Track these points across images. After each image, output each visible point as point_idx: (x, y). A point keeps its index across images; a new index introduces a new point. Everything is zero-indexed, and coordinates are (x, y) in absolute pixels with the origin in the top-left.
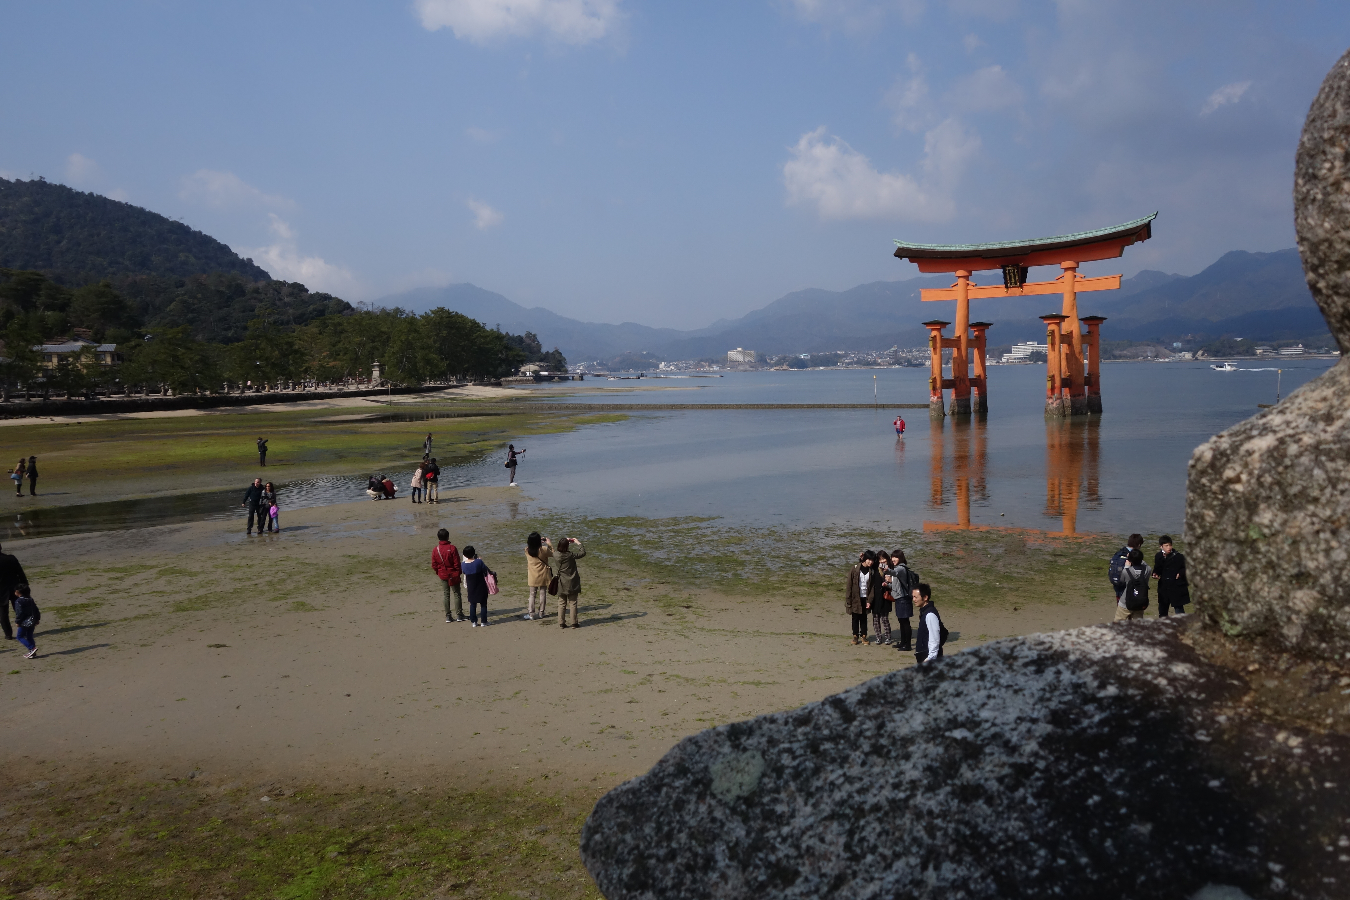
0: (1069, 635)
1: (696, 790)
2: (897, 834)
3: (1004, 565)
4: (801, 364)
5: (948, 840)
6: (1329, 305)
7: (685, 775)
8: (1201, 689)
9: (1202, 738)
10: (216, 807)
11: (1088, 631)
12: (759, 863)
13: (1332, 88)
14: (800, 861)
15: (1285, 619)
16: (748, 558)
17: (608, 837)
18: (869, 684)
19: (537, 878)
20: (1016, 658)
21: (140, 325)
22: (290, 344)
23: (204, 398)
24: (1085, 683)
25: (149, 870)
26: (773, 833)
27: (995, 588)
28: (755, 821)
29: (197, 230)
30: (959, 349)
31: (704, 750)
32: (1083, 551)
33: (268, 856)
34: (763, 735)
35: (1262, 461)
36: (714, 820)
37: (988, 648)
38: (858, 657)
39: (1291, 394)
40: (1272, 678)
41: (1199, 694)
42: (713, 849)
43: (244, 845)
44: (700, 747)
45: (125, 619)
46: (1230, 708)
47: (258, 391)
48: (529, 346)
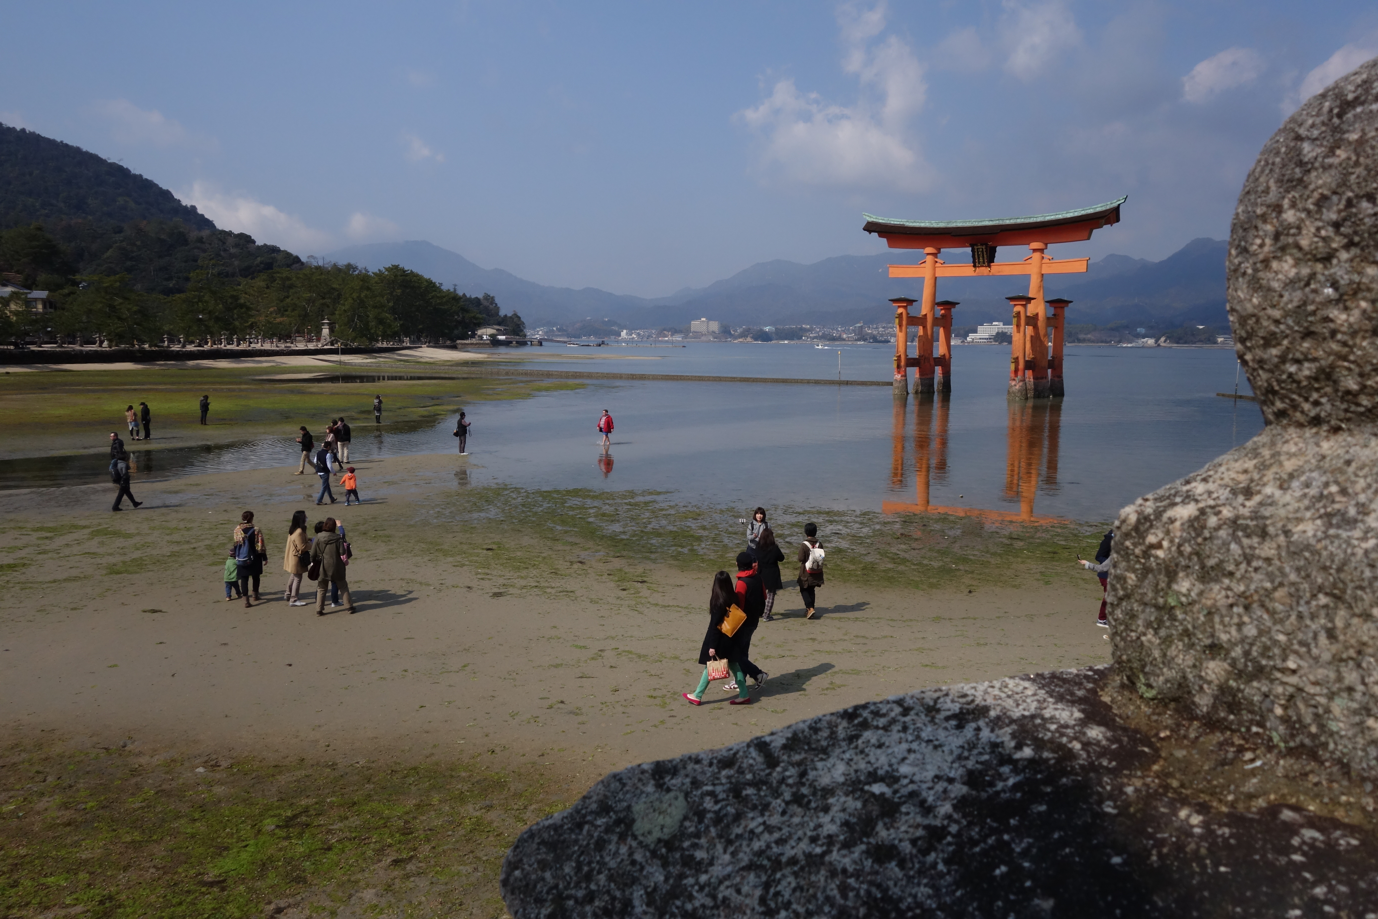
0: (993, 687)
1: (618, 830)
2: (811, 891)
3: (961, 548)
4: (766, 337)
5: (859, 903)
6: (1255, 378)
7: (608, 813)
8: (1113, 756)
9: (1109, 810)
10: (149, 778)
11: (1011, 683)
12: (676, 911)
13: (1267, 163)
14: (716, 912)
15: (1197, 688)
16: (705, 533)
17: (528, 874)
18: (794, 728)
19: (481, 854)
20: (938, 711)
21: (75, 271)
22: (235, 298)
23: (143, 351)
24: (1002, 743)
25: (76, 842)
26: (690, 881)
27: (950, 571)
28: (674, 867)
29: (137, 172)
30: (925, 327)
31: (627, 788)
32: (1038, 535)
33: (203, 828)
34: (687, 776)
35: (1183, 530)
36: (633, 863)
37: (912, 697)
38: (812, 636)
39: (1217, 460)
40: (1182, 747)
41: (1110, 761)
42: (631, 894)
43: (178, 817)
44: (624, 785)
45: (55, 581)
46: (1140, 777)
47: (200, 345)
48: (486, 308)
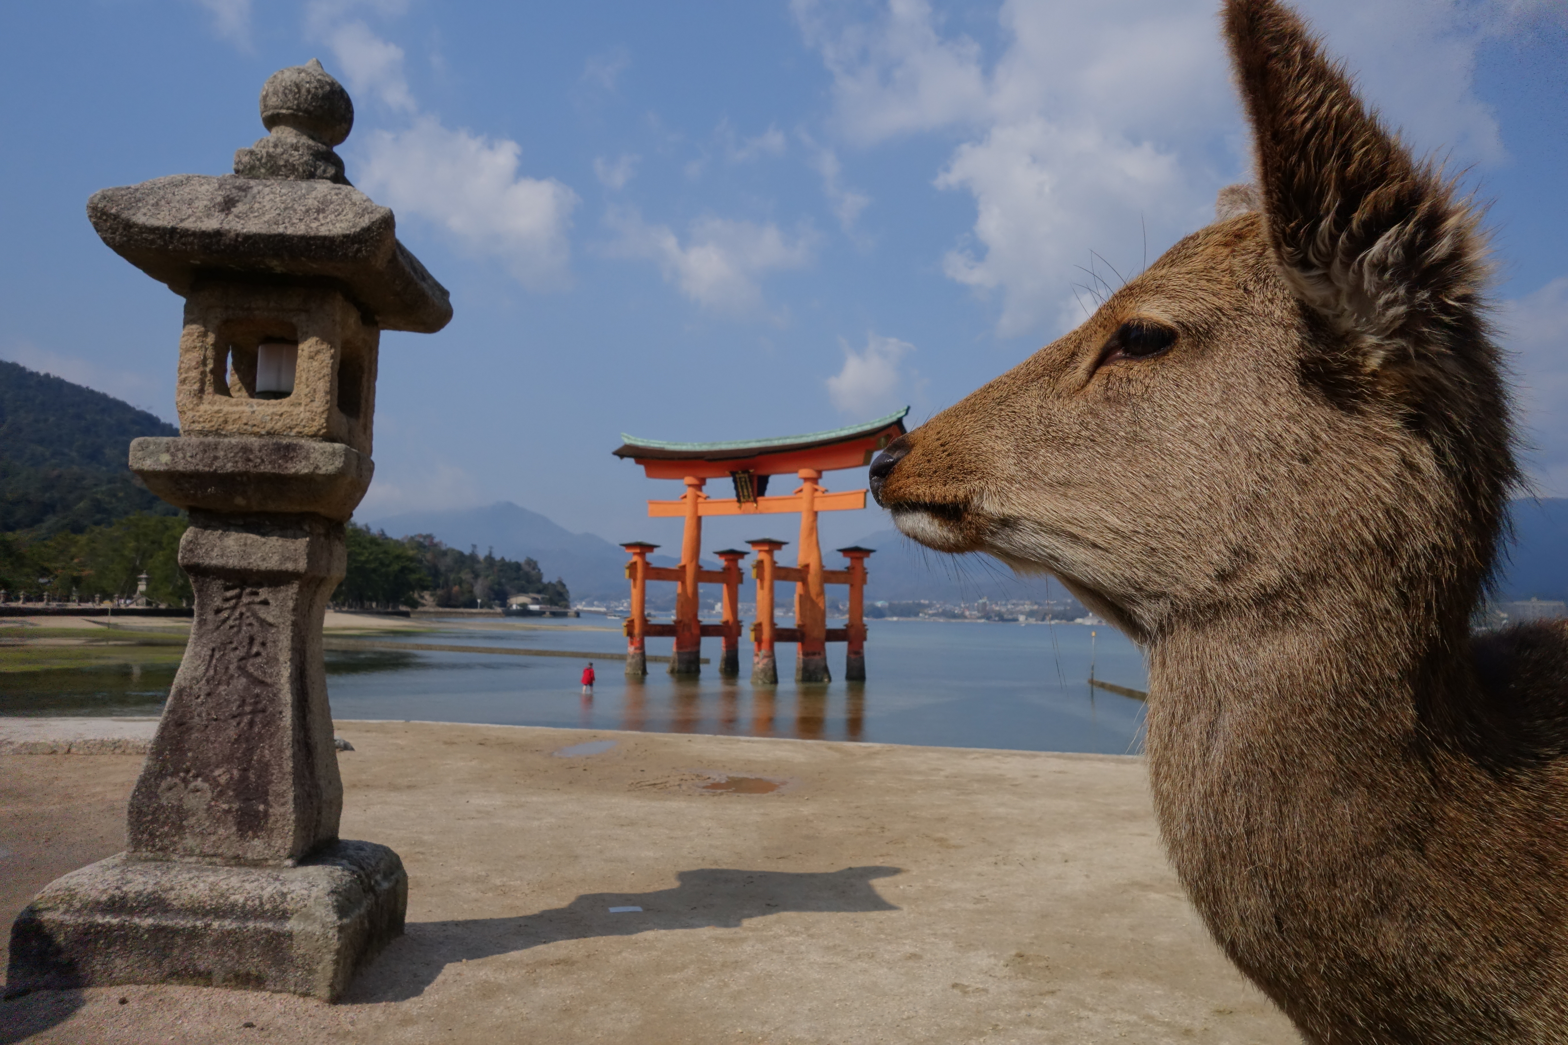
30: (683, 583)
48: (527, 574)
